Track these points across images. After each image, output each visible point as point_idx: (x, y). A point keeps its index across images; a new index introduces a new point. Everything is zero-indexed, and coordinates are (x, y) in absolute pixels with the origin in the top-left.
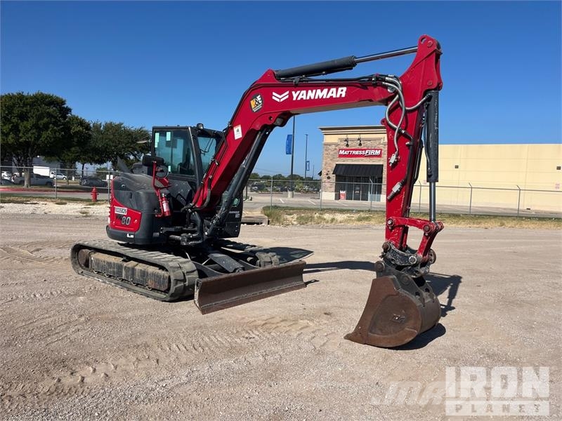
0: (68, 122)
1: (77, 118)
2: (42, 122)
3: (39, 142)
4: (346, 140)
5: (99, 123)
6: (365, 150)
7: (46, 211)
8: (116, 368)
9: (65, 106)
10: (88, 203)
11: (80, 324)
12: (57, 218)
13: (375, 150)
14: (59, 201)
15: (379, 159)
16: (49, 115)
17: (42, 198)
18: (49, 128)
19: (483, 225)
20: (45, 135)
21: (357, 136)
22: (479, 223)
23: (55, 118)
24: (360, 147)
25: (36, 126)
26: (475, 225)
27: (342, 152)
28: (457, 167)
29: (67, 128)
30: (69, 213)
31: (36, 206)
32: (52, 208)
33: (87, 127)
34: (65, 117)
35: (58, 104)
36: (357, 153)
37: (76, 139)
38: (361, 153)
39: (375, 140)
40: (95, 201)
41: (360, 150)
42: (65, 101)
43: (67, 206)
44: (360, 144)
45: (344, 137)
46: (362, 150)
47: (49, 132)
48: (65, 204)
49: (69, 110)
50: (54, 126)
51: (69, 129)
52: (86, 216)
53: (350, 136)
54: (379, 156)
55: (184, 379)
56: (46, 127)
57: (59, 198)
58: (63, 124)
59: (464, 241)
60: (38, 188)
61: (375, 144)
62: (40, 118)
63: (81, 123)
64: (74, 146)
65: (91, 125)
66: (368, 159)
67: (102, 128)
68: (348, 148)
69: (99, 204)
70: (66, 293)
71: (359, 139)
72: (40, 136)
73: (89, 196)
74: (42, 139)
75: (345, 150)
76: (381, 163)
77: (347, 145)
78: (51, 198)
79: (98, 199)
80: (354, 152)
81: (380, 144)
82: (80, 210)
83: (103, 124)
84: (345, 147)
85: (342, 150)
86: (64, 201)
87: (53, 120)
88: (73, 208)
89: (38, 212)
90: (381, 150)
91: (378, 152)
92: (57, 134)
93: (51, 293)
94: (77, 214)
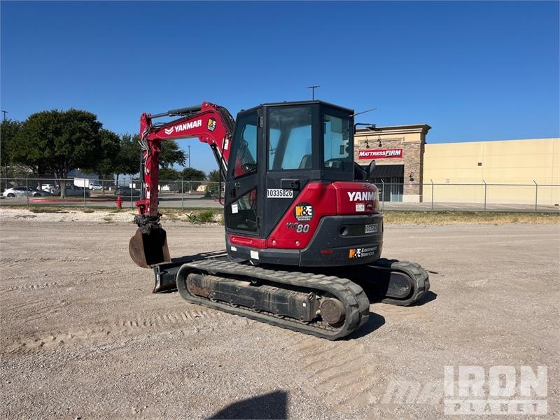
0: (99, 136)
1: (107, 132)
2: (74, 137)
3: (73, 155)
4: (366, 142)
5: (128, 135)
6: (385, 151)
7: (74, 219)
8: (72, 337)
9: (97, 121)
10: (113, 211)
11: (60, 307)
12: (81, 225)
13: (395, 150)
14: (88, 210)
15: (400, 159)
16: (82, 130)
17: (72, 207)
18: (81, 142)
19: (495, 221)
20: (77, 148)
21: (377, 137)
22: (492, 219)
23: (87, 132)
24: (380, 148)
25: (69, 141)
26: (486, 222)
27: (362, 154)
28: (480, 164)
29: (97, 141)
30: (95, 220)
31: (67, 214)
32: (80, 216)
33: (117, 140)
34: (96, 132)
35: (90, 119)
36: (377, 154)
37: (106, 152)
38: (381, 153)
39: (395, 140)
40: (120, 209)
41: (380, 151)
42: (96, 116)
43: (93, 214)
44: (380, 145)
45: (364, 138)
46: (382, 151)
47: (81, 145)
48: (93, 212)
49: (100, 125)
50: (86, 140)
51: (100, 142)
52: (108, 223)
53: (369, 138)
54: (400, 156)
55: (123, 344)
56: (78, 141)
57: (88, 207)
58: (94, 138)
59: (463, 237)
60: (73, 198)
61: (395, 145)
62: (73, 133)
63: (112, 137)
64: (106, 158)
65: (121, 138)
66: (389, 159)
67: (131, 140)
68: (368, 149)
69: (123, 211)
70: (60, 284)
71: (378, 140)
72: (73, 150)
73: (115, 204)
74: (75, 152)
75: (366, 151)
76: (402, 163)
77: (368, 147)
78: (80, 207)
79: (122, 206)
80: (375, 154)
81: (400, 144)
82: (104, 217)
83: (133, 136)
84: (365, 149)
85: (362, 151)
86: (92, 210)
87: (85, 134)
88: (99, 216)
89: (67, 220)
90: (401, 150)
91: (398, 153)
92: (89, 147)
93: (47, 285)
94: (101, 221)
